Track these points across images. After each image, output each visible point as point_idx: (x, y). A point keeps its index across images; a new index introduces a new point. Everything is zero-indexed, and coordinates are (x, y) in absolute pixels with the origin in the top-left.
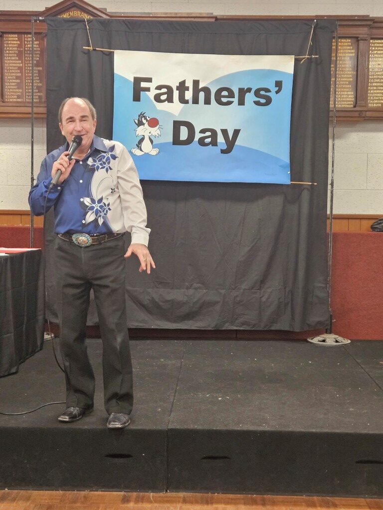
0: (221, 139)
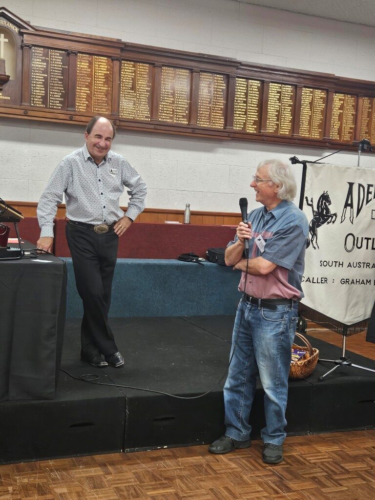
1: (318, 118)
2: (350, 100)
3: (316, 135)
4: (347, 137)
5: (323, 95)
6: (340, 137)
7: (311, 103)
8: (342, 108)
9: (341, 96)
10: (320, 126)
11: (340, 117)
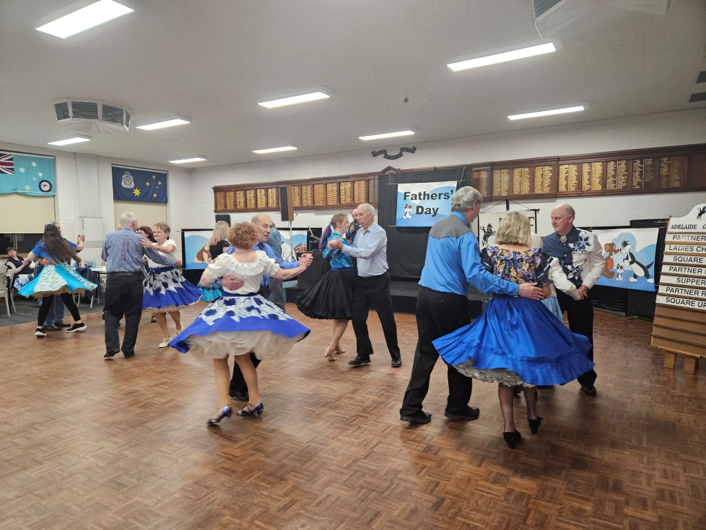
0: (432, 211)
1: (547, 182)
2: (573, 168)
3: (547, 190)
4: (573, 189)
5: (550, 168)
6: (567, 189)
7: (542, 175)
8: (567, 172)
9: (567, 166)
10: (549, 186)
11: (566, 178)
